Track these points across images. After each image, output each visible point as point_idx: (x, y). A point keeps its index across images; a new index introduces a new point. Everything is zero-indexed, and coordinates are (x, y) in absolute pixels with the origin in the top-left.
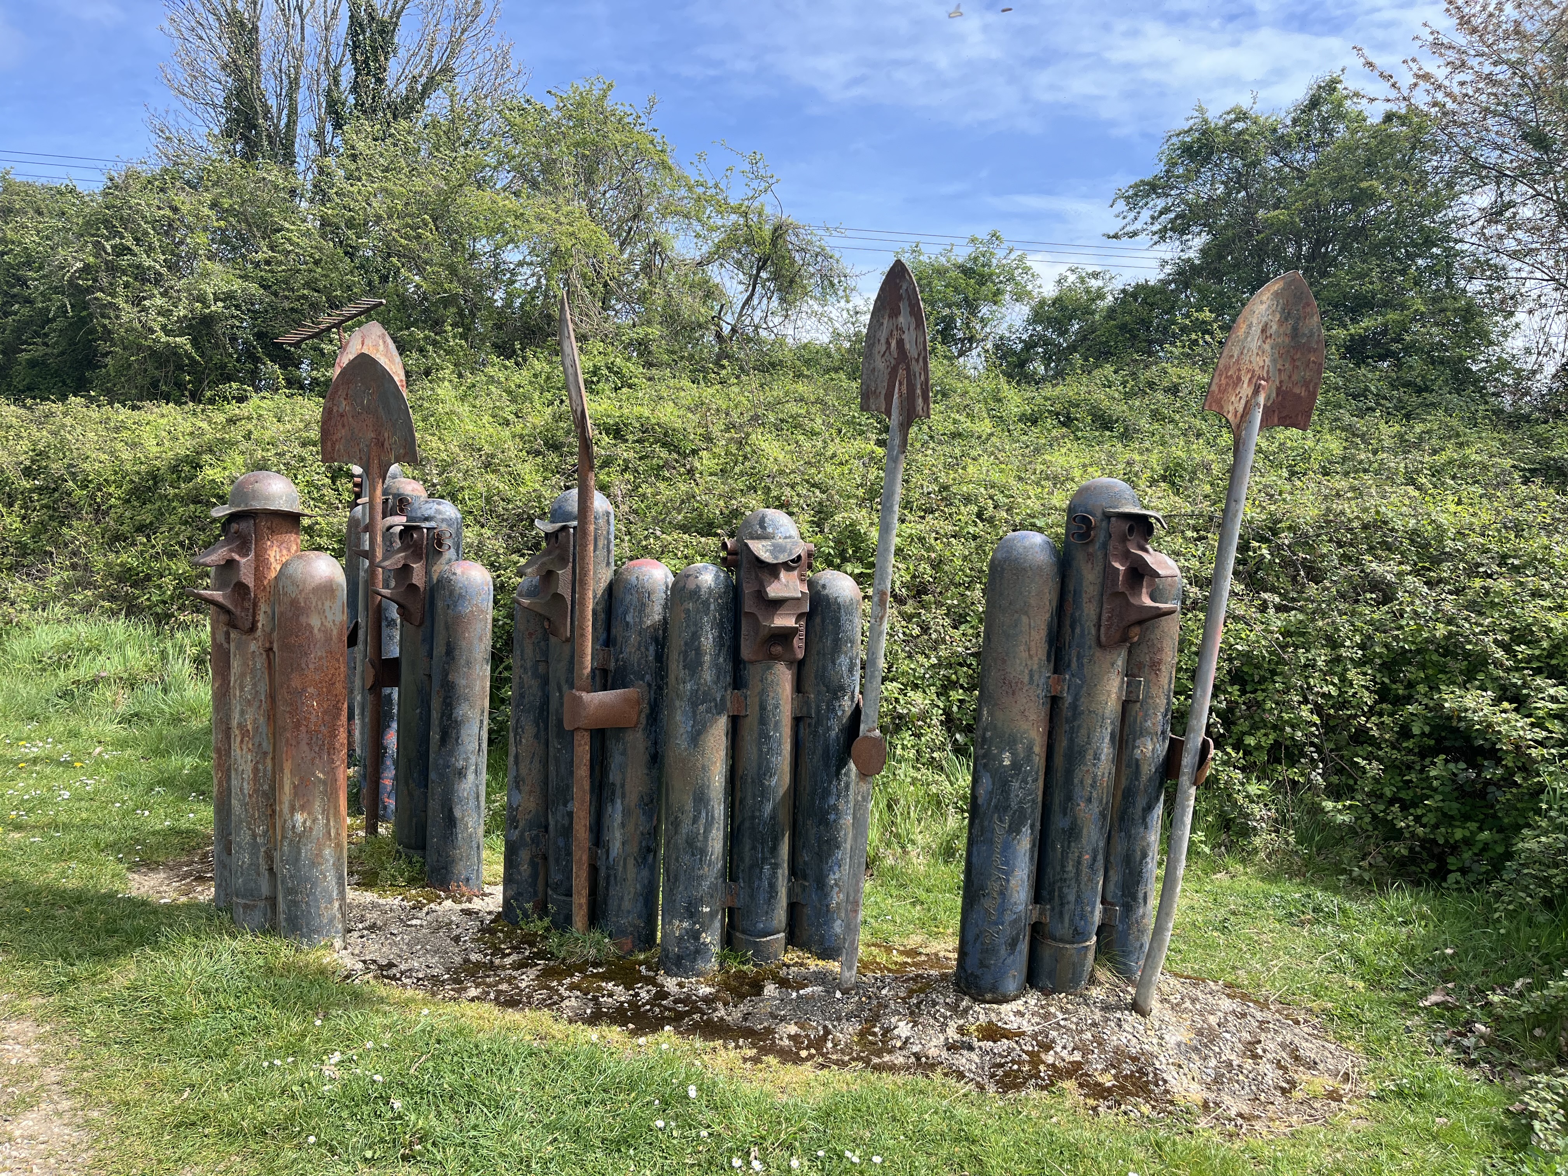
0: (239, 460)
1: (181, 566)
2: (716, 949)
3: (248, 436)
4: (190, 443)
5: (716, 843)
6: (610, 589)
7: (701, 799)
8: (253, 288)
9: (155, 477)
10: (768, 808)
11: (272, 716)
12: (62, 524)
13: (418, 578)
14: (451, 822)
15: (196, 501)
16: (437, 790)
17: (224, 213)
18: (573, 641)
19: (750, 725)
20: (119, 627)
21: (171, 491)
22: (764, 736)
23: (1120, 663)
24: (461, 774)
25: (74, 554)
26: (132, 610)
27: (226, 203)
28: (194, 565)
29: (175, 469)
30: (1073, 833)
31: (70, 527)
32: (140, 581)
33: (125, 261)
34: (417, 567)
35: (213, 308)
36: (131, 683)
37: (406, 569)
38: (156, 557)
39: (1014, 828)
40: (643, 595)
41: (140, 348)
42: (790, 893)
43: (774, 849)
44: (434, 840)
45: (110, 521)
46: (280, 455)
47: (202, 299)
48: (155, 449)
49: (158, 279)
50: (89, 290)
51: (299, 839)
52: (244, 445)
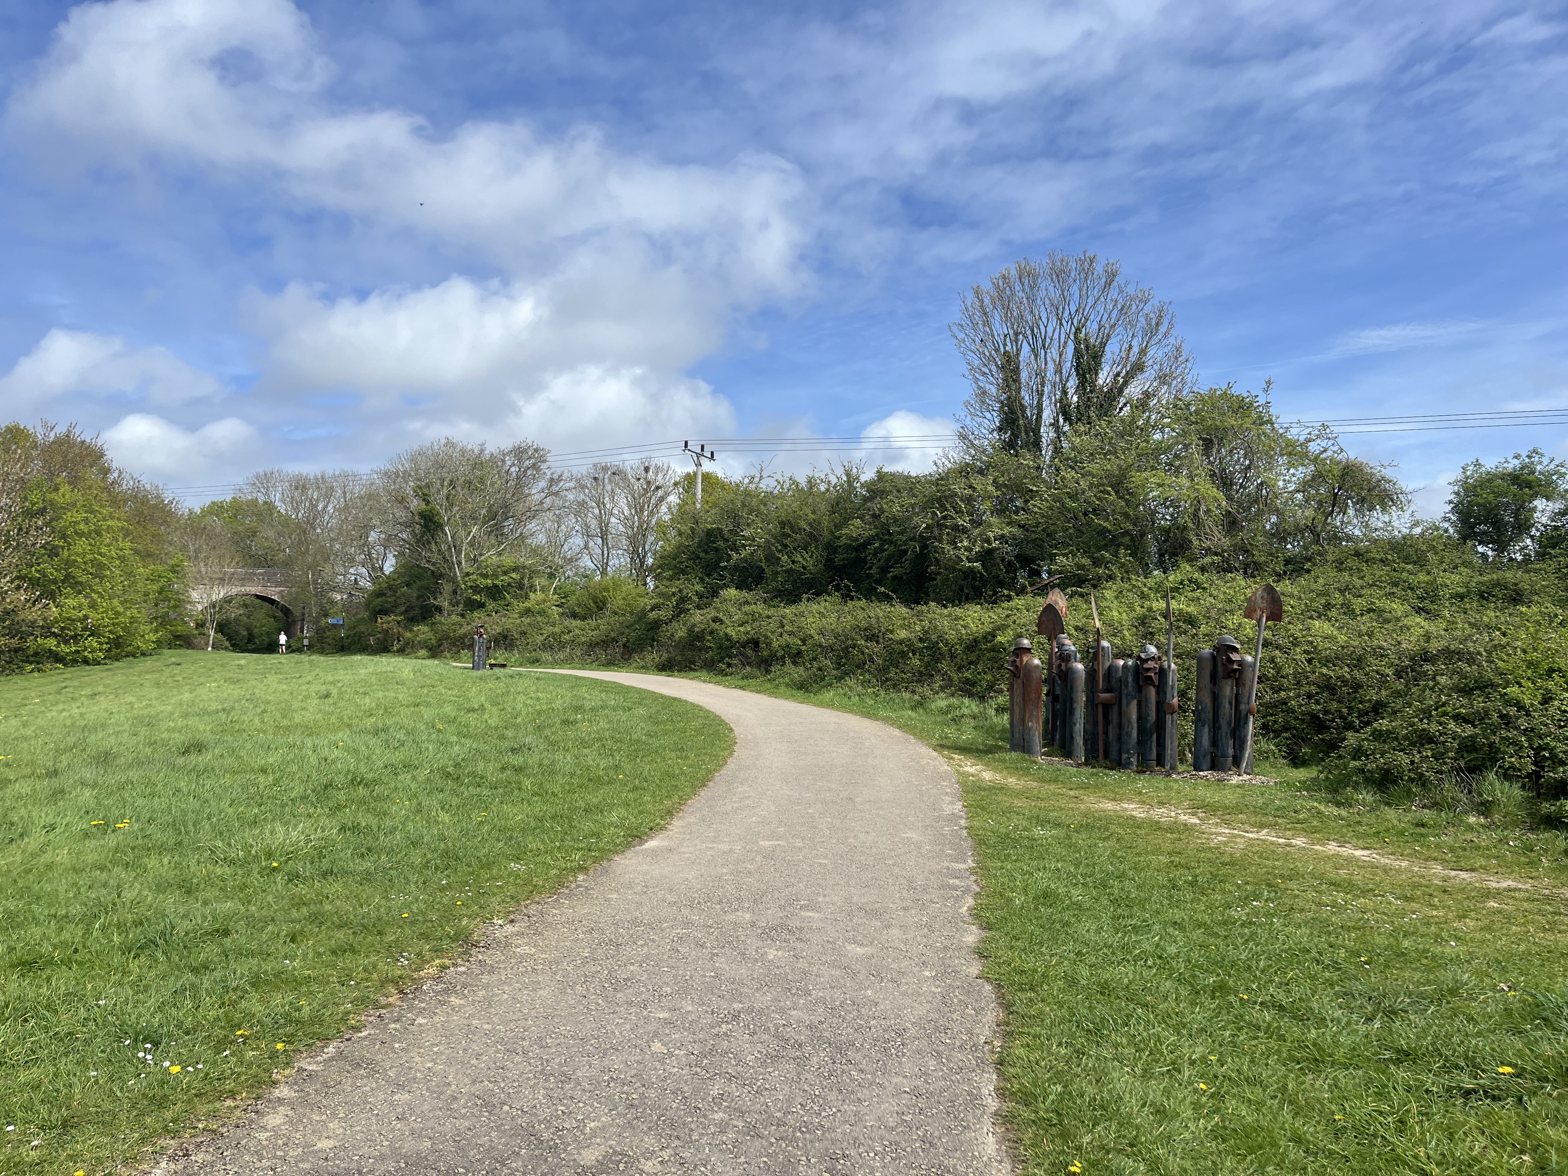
0: (1011, 633)
1: (989, 677)
2: (1135, 763)
3: (1014, 622)
4: (991, 626)
5: (1134, 734)
6: (1109, 667)
7: (1129, 721)
8: (1015, 530)
9: (975, 640)
10: (1149, 725)
11: (1024, 699)
12: (937, 663)
13: (1063, 668)
14: (1072, 738)
15: (993, 651)
16: (1068, 729)
17: (998, 487)
18: (1098, 682)
19: (1144, 702)
20: (966, 701)
21: (984, 647)
22: (1147, 706)
23: (1230, 683)
24: (1075, 724)
25: (943, 675)
26: (971, 695)
27: (1001, 480)
28: (994, 677)
29: (985, 637)
30: (1220, 728)
31: (941, 663)
32: (973, 684)
33: (949, 523)
34: (1063, 664)
35: (994, 545)
36: (974, 717)
37: (1060, 665)
38: (979, 673)
39: (1203, 725)
40: (1117, 668)
41: (954, 569)
42: (1157, 751)
43: (1151, 737)
44: (1067, 744)
45: (958, 660)
46: (1027, 630)
47: (988, 541)
48: (975, 629)
49: (964, 530)
50: (929, 539)
51: (1030, 729)
52: (1013, 626)
